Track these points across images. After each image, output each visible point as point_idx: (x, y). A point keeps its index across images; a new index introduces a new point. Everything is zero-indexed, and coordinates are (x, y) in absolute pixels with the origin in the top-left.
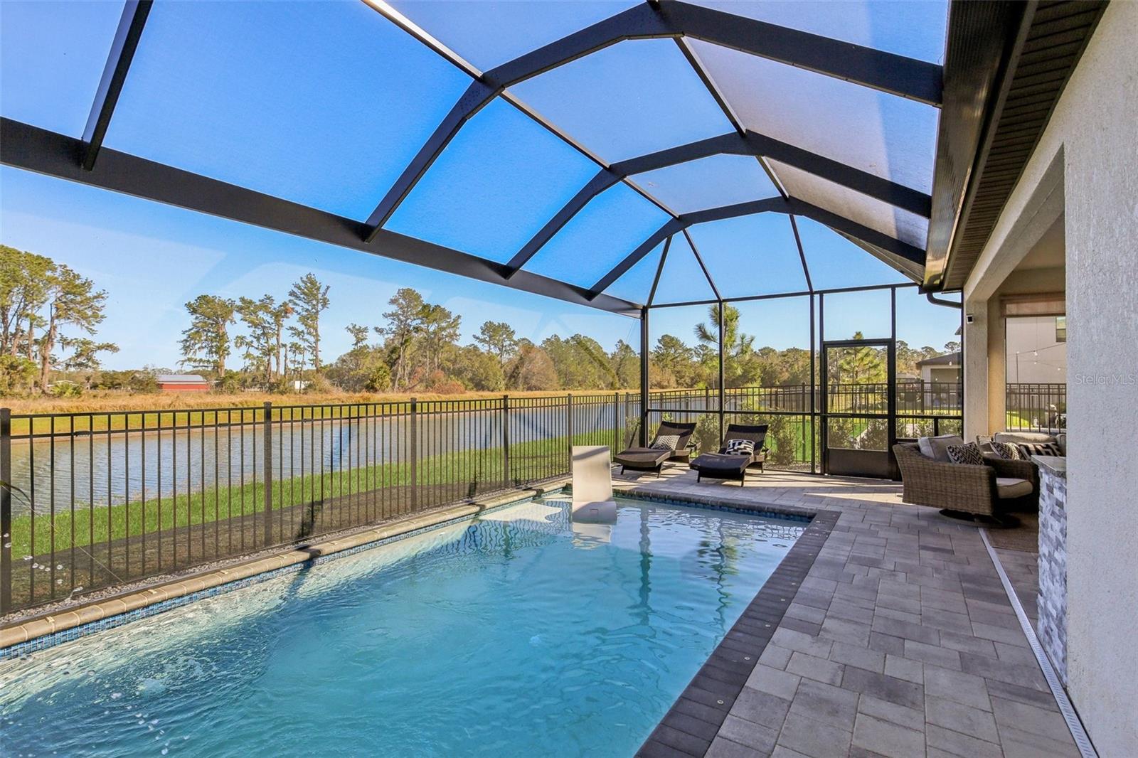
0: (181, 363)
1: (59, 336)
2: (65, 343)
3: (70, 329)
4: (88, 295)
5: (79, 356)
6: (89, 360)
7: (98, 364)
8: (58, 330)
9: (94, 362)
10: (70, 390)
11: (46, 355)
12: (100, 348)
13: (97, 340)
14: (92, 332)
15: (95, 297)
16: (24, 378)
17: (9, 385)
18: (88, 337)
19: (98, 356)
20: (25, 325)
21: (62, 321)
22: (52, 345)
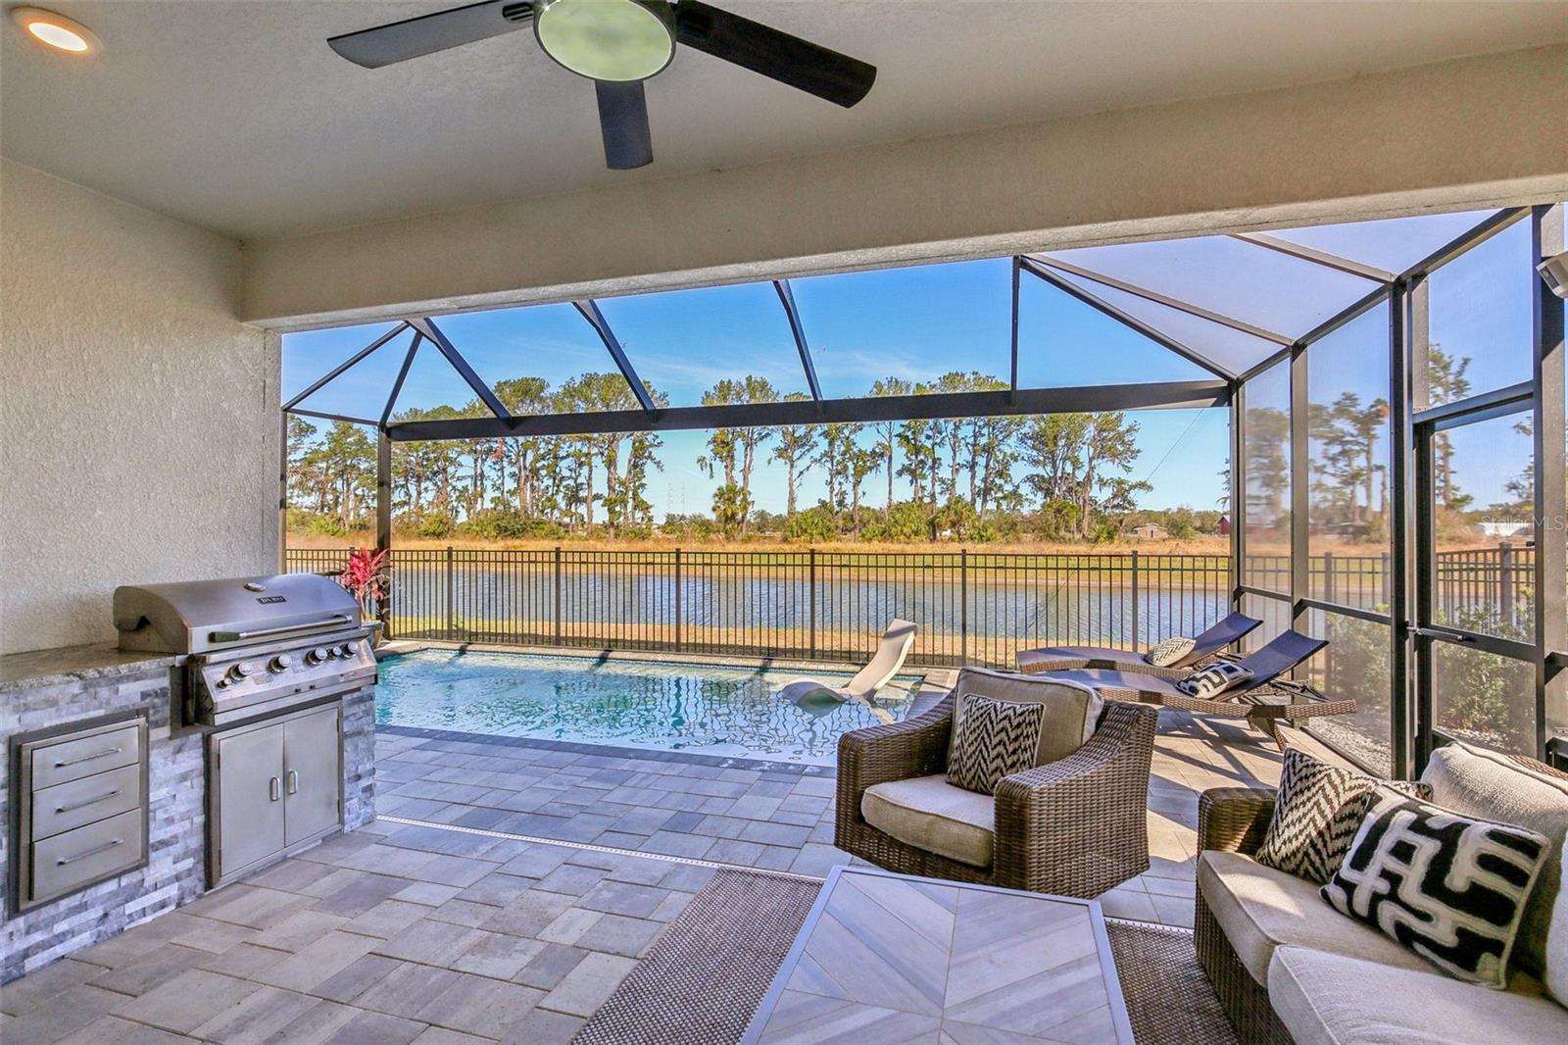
0: (1222, 500)
1: (1096, 477)
2: (1102, 483)
3: (1107, 469)
4: (1121, 429)
5: (1115, 496)
6: (1124, 501)
7: (1133, 505)
8: (1096, 471)
9: (1129, 503)
10: (1105, 535)
11: (1086, 498)
12: (1133, 487)
13: (1132, 478)
14: (1128, 469)
15: (1128, 431)
16: (1067, 522)
17: (1056, 528)
18: (1124, 476)
19: (1133, 495)
20: (1069, 469)
21: (1100, 461)
22: (1091, 487)
